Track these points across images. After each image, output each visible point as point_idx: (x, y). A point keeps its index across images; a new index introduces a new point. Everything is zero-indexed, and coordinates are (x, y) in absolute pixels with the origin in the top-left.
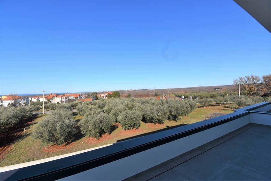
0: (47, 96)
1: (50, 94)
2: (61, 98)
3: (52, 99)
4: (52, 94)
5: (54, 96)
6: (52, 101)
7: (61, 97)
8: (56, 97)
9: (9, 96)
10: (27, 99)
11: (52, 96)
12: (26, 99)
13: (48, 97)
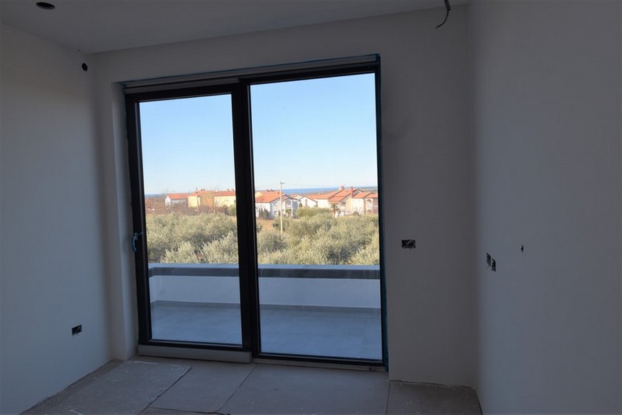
0: (333, 194)
1: (340, 189)
2: (362, 200)
3: (344, 204)
4: (343, 188)
5: (348, 193)
6: (342, 208)
7: (364, 198)
8: (353, 196)
9: (266, 192)
10: (295, 201)
11: (344, 194)
12: (291, 201)
13: (333, 196)
